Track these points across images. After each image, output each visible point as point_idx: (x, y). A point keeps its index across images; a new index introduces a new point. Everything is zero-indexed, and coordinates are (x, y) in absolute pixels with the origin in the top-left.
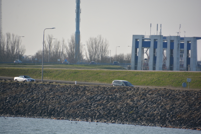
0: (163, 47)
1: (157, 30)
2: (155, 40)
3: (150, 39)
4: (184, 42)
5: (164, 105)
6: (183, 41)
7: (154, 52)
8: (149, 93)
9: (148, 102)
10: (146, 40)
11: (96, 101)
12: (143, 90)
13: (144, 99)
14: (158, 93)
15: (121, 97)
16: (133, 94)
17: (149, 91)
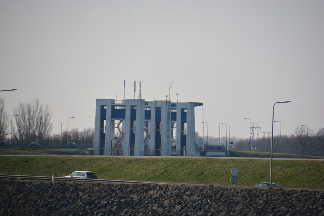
0: (145, 119)
1: (135, 92)
2: (132, 107)
3: (125, 106)
4: (176, 111)
5: (215, 213)
6: (175, 109)
7: (132, 126)
8: (187, 193)
9: (188, 209)
10: (118, 108)
11: (100, 207)
12: (175, 189)
13: (180, 203)
14: (202, 194)
15: (141, 200)
16: (160, 196)
17: (186, 190)
